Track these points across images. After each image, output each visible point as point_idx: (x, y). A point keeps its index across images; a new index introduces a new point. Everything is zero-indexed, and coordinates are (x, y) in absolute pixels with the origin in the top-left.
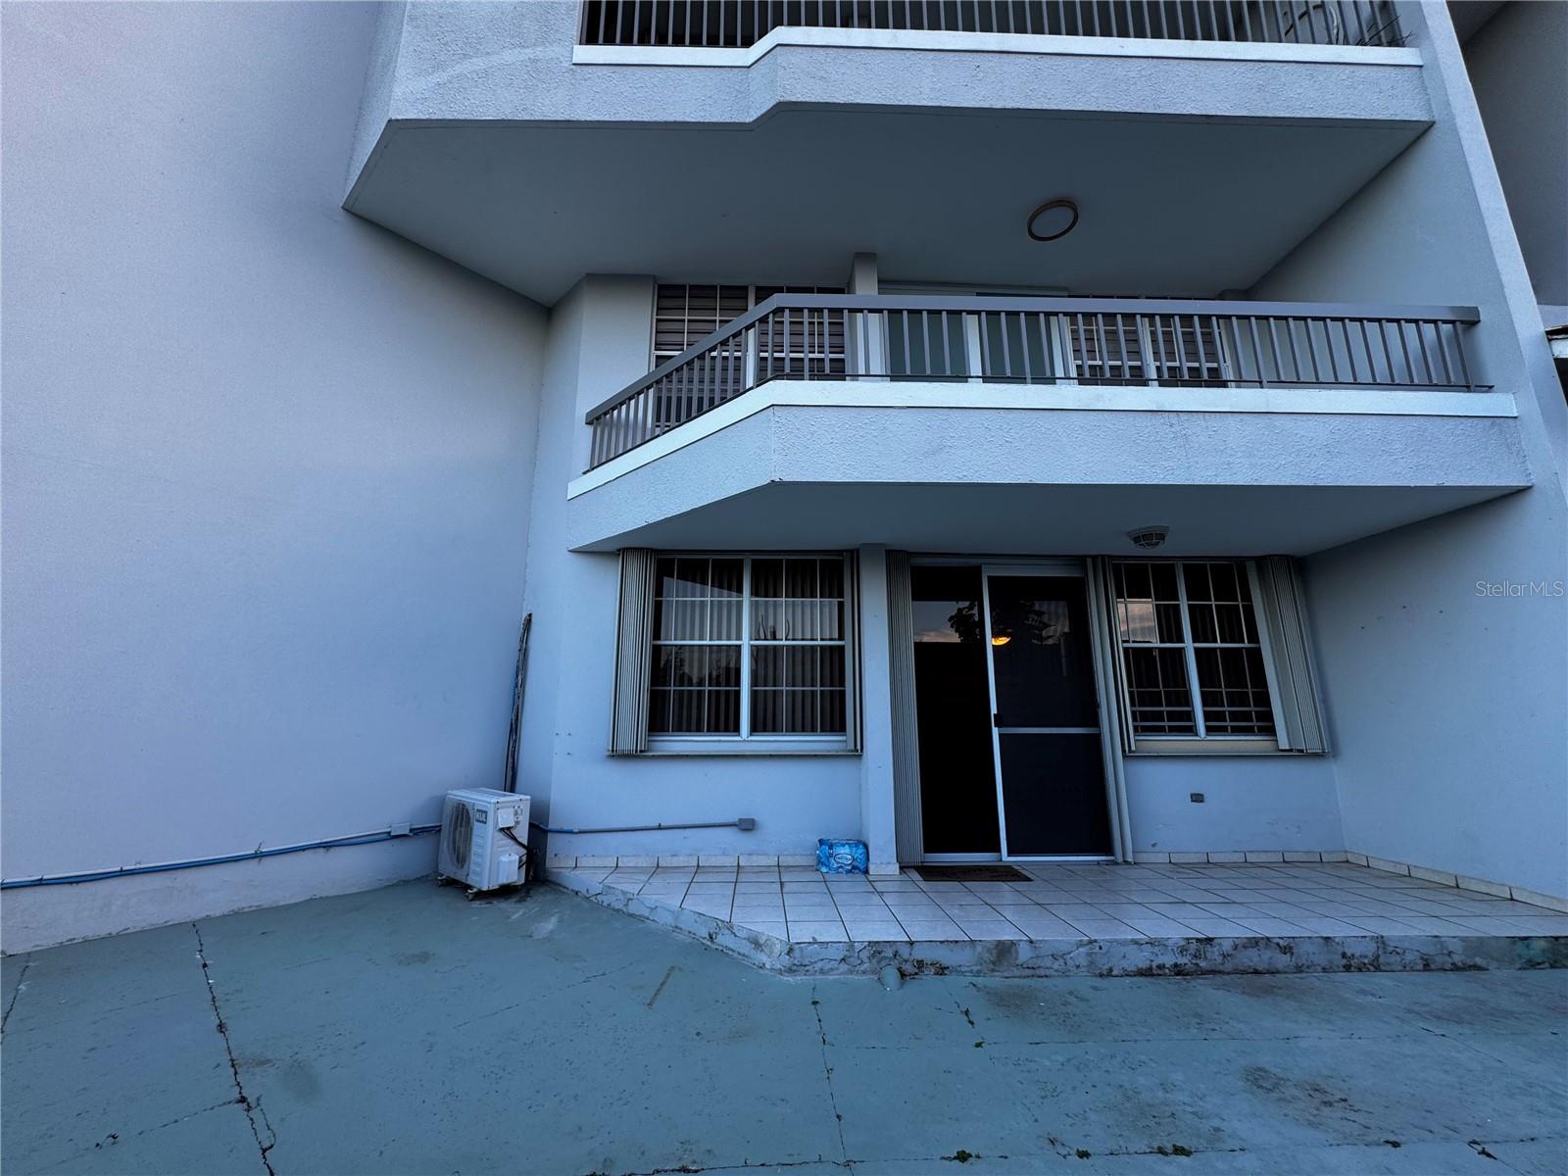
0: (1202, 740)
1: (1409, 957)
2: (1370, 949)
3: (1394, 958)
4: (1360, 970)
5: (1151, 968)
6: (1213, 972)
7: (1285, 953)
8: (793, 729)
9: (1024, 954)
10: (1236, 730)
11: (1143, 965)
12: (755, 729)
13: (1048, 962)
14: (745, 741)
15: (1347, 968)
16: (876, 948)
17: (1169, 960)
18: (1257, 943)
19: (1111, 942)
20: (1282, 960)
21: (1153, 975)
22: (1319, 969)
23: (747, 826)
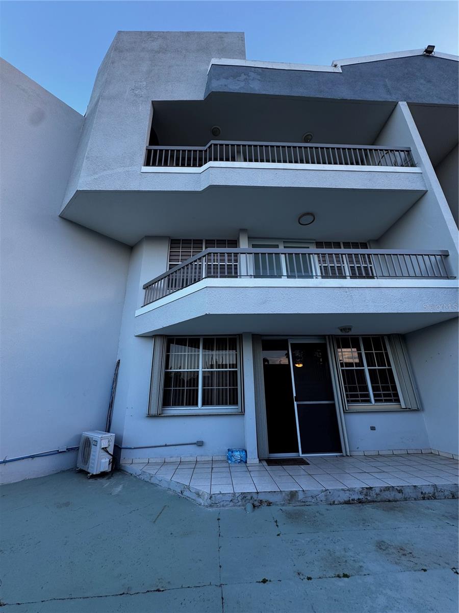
0: (373, 405)
1: (446, 493)
2: (431, 490)
3: (441, 494)
4: (429, 499)
5: (349, 501)
6: (373, 501)
7: (400, 493)
8: (218, 404)
9: (301, 496)
10: (386, 401)
11: (346, 499)
12: (204, 404)
13: (310, 499)
14: (200, 409)
15: (424, 498)
16: (244, 495)
17: (356, 497)
18: (389, 489)
19: (334, 490)
20: (399, 496)
21: (350, 503)
22: (413, 499)
23: (200, 444)
